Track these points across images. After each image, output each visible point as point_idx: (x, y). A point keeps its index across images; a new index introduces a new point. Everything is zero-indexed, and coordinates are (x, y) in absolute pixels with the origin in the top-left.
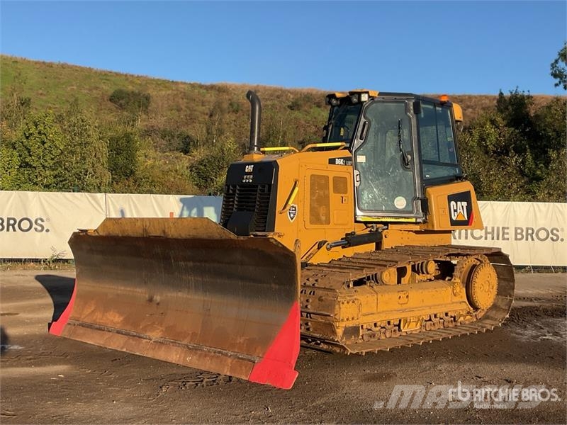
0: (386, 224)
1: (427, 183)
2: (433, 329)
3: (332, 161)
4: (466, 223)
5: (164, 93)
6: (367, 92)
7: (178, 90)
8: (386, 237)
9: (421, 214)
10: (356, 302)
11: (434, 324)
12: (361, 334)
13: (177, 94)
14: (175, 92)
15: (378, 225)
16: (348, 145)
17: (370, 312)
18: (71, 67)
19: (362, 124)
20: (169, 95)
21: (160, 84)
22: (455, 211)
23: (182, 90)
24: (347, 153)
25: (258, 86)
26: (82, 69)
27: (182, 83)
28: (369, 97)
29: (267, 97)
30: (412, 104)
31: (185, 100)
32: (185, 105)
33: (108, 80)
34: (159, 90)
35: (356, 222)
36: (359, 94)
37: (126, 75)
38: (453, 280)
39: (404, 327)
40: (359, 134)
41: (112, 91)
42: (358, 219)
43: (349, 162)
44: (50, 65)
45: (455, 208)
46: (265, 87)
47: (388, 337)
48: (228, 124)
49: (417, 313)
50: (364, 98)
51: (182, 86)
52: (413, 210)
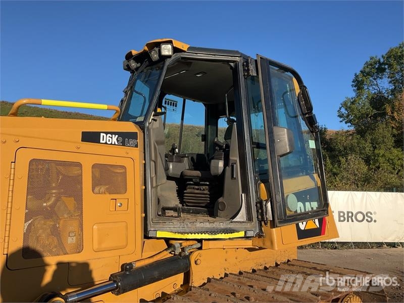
3: (91, 137)
6: (170, 42)
8: (196, 262)
43: (132, 141)
50: (167, 51)
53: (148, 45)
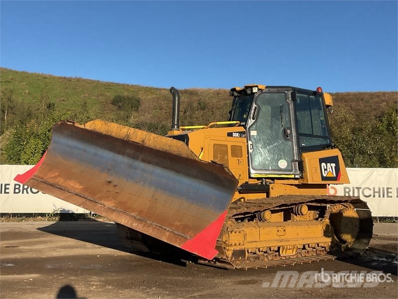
0: (273, 179)
1: (302, 150)
2: (307, 255)
3: (230, 135)
4: (334, 179)
5: (150, 97)
6: (257, 86)
7: (160, 95)
8: (272, 188)
9: (298, 172)
10: (242, 232)
11: (308, 252)
12: (247, 256)
13: (160, 98)
14: (159, 96)
15: (267, 180)
16: (244, 123)
17: (254, 240)
18: (84, 80)
19: (253, 108)
20: (154, 98)
21: (148, 91)
22: (325, 170)
23: (164, 94)
24: (242, 129)
25: (219, 90)
26: (92, 82)
27: (163, 89)
28: (259, 89)
29: (226, 98)
30: (290, 93)
31: (165, 102)
32: (166, 105)
33: (110, 89)
34: (147, 95)
35: (250, 178)
36: (251, 87)
37: (123, 85)
38: (323, 220)
39: (282, 253)
40: (252, 116)
41: (114, 97)
42: (251, 176)
43: (244, 135)
44: (70, 80)
45: (325, 168)
46: (225, 90)
47: (270, 259)
48: (197, 118)
49: (293, 243)
50: (255, 90)
51: (164, 91)
52: (292, 169)
53: (245, 87)
